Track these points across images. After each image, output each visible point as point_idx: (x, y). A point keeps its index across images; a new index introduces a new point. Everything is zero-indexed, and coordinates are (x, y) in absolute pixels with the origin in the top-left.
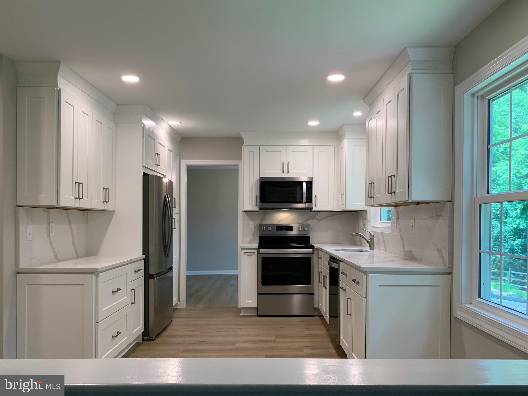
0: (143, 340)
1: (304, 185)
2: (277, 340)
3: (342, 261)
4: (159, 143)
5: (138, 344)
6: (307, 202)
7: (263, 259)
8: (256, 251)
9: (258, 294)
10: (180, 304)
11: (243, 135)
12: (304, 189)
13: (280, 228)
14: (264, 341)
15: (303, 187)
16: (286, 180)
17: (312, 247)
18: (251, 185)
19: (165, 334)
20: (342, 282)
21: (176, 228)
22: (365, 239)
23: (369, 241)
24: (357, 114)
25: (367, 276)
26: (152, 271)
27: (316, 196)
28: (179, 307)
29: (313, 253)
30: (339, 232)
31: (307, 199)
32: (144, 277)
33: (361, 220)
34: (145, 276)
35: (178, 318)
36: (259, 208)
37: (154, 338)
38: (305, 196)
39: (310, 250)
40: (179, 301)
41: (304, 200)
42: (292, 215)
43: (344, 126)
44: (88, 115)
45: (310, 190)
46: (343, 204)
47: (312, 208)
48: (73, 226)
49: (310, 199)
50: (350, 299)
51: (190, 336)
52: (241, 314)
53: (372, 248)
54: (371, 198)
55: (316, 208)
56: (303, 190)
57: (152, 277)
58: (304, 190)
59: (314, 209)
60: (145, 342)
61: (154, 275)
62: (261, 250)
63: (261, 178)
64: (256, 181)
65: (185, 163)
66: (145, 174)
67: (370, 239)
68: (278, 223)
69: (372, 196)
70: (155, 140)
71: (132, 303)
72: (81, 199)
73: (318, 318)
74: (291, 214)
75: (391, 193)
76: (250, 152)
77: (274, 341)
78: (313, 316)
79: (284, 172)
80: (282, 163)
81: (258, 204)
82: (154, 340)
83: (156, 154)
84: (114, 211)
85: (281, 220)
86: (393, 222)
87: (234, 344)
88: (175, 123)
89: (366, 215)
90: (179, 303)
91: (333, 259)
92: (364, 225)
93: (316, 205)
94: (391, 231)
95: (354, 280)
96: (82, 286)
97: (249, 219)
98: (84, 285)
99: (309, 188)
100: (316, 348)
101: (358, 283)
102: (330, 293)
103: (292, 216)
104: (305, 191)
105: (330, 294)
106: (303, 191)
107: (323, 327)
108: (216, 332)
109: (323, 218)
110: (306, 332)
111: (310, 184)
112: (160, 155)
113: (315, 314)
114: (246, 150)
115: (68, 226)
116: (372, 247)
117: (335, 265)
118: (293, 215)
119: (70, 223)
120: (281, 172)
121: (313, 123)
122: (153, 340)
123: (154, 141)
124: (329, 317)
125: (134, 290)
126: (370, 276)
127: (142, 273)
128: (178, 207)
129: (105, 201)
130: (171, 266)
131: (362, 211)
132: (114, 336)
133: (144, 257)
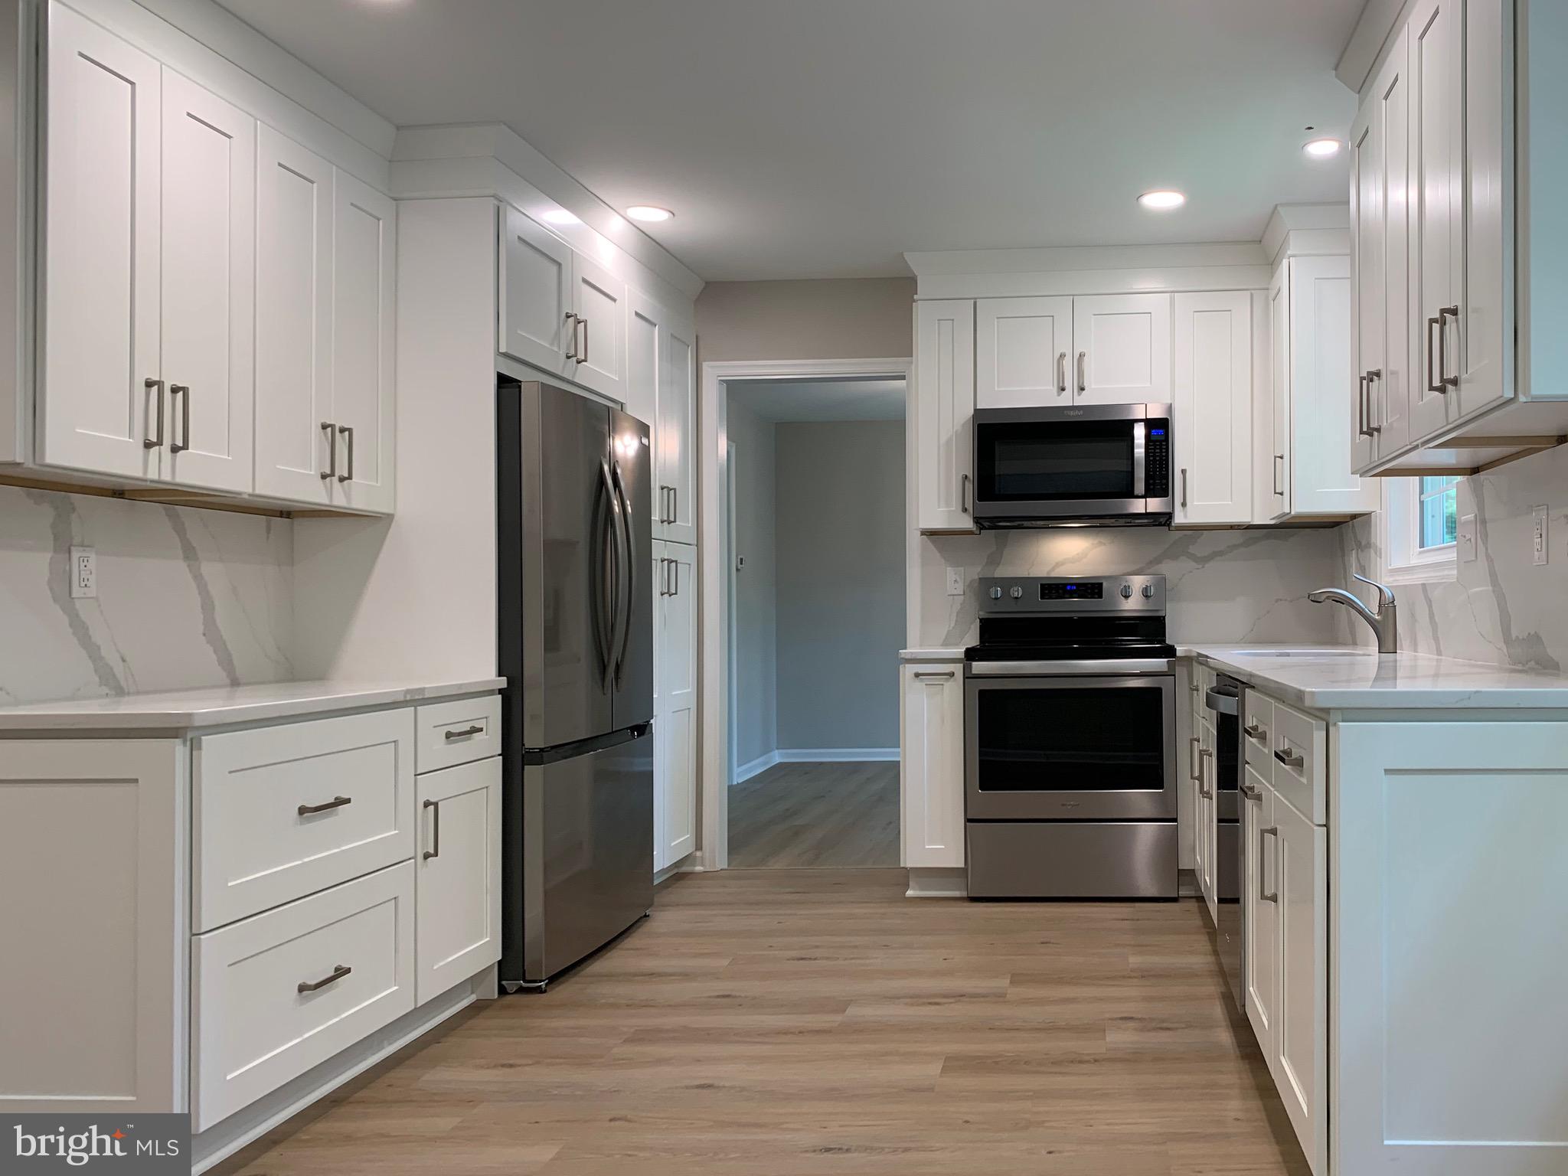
0: (502, 991)
1: (1139, 432)
2: (1015, 992)
3: (1253, 687)
4: (585, 281)
5: (477, 1008)
6: (1150, 493)
7: (983, 695)
8: (958, 669)
9: (968, 820)
10: (702, 857)
11: (916, 262)
12: (1140, 447)
13: (1055, 589)
14: (962, 996)
15: (1136, 441)
16: (1073, 416)
17: (1169, 652)
18: (943, 440)
19: (598, 966)
20: (1252, 767)
21: (676, 594)
22: (1361, 612)
23: (1376, 620)
24: (1323, 149)
25: (1331, 729)
26: (534, 738)
27: (1184, 472)
28: (699, 868)
29: (1170, 673)
30: (1277, 601)
31: (1151, 481)
32: (501, 757)
33: (1354, 552)
34: (506, 753)
35: (678, 905)
36: (974, 518)
37: (546, 984)
38: (1140, 473)
39: (1158, 663)
40: (699, 846)
41: (1140, 487)
42: (1101, 543)
43: (1278, 208)
44: (229, 137)
45: (1161, 449)
46: (1281, 494)
47: (1169, 516)
48: (210, 569)
49: (1160, 480)
50: (1274, 832)
51: (686, 976)
52: (910, 893)
53: (1390, 647)
54: (1371, 435)
55: (1186, 516)
56: (1136, 451)
57: (538, 757)
58: (1140, 451)
59: (1179, 518)
60: (509, 999)
61: (542, 750)
62: (974, 663)
63: (978, 412)
64: (963, 425)
65: (715, 372)
66: (503, 381)
67: (1379, 613)
68: (1048, 573)
69: (1374, 425)
70: (563, 267)
71: (426, 856)
72: (182, 452)
73: (1193, 905)
74: (1096, 542)
75: (1442, 390)
76: (939, 320)
77: (999, 997)
78: (1175, 900)
79: (1063, 389)
80: (1057, 356)
81: (969, 505)
82: (545, 991)
83: (568, 316)
84: (389, 518)
85: (1058, 565)
86: (1465, 537)
87: (840, 1006)
88: (653, 215)
89: (1369, 533)
90: (698, 854)
91: (1230, 684)
93: (1184, 504)
94: (1455, 572)
95: (1284, 752)
96: (131, 787)
97: (943, 561)
98: (136, 781)
99: (1157, 441)
100: (1162, 1026)
101: (1299, 763)
102: (1220, 817)
103: (1103, 547)
104: (1143, 455)
105: (1219, 821)
106: (1136, 455)
107: (1202, 942)
108: (793, 959)
109: (1214, 552)
110: (1135, 960)
111: (1160, 429)
112: (585, 322)
113: (1181, 893)
114: (923, 315)
115: (181, 566)
116: (1387, 642)
117: (1228, 705)
118: (1105, 544)
119: (190, 554)
120: (1055, 390)
121: (1163, 200)
122: (539, 990)
123: (555, 268)
124: (1216, 901)
125: (436, 805)
126: (1345, 731)
127: (491, 740)
128: (691, 523)
129: (332, 474)
130: (640, 722)
131: (1354, 516)
132: (313, 982)
133: (503, 683)
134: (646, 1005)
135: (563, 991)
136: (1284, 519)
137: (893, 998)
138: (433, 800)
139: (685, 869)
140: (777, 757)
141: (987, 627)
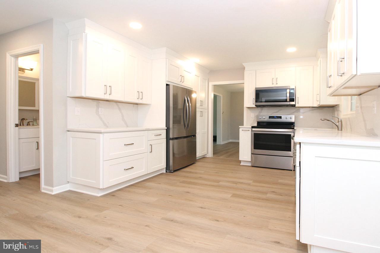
0: (166, 172)
2: (253, 184)
4: (184, 70)
5: (161, 174)
6: (290, 101)
7: (255, 134)
8: (250, 129)
9: (252, 154)
11: (245, 65)
13: (272, 117)
15: (287, 92)
16: (275, 88)
17: (293, 128)
18: (250, 93)
22: (333, 123)
26: (171, 136)
27: (298, 97)
28: (208, 157)
29: (293, 132)
31: (291, 99)
32: (166, 139)
36: (255, 105)
38: (288, 98)
39: (291, 130)
41: (288, 100)
46: (318, 101)
47: (295, 105)
49: (293, 99)
52: (241, 164)
53: (340, 130)
54: (330, 88)
55: (298, 105)
56: (287, 94)
57: (172, 139)
59: (296, 106)
62: (253, 129)
63: (256, 88)
64: (253, 90)
65: (211, 84)
66: (167, 85)
67: (338, 123)
68: (271, 114)
70: (180, 68)
71: (150, 152)
72: (110, 95)
75: (341, 75)
76: (249, 74)
77: (249, 184)
79: (277, 84)
80: (272, 78)
81: (254, 103)
83: (180, 76)
84: (150, 104)
87: (219, 182)
89: (339, 108)
90: (207, 154)
92: (338, 115)
93: (298, 103)
94: (355, 115)
97: (250, 112)
99: (292, 92)
104: (289, 95)
109: (305, 112)
112: (184, 76)
114: (246, 73)
119: (120, 109)
120: (272, 84)
122: (172, 172)
123: (178, 68)
127: (163, 136)
128: (206, 106)
129: (139, 98)
130: (194, 135)
131: (337, 105)
132: (126, 169)
133: (166, 128)
134: (187, 177)
135: (176, 173)
136: (319, 106)
137: (229, 182)
138: (151, 144)
139: (205, 156)
140: (231, 141)
141: (259, 123)
